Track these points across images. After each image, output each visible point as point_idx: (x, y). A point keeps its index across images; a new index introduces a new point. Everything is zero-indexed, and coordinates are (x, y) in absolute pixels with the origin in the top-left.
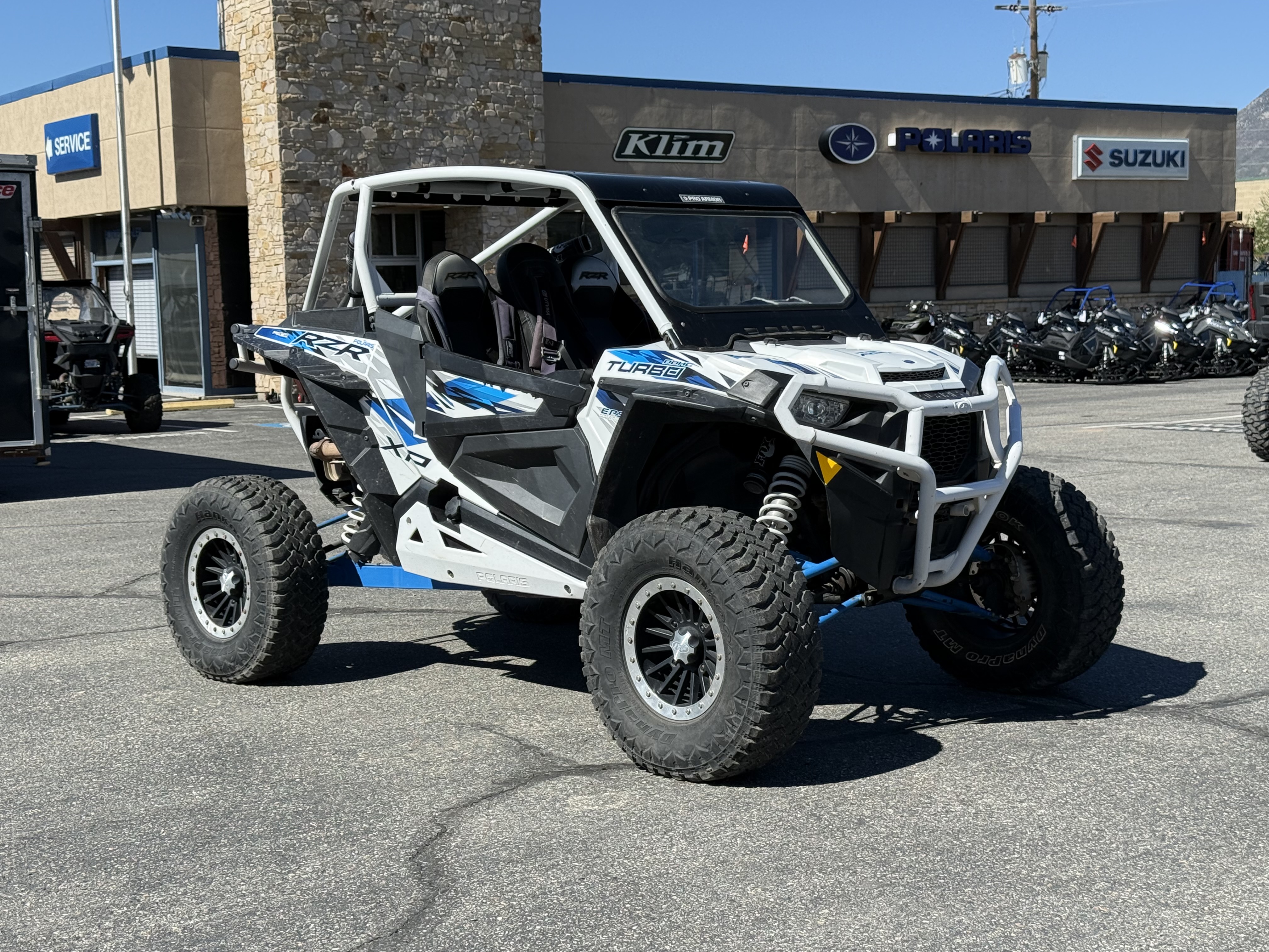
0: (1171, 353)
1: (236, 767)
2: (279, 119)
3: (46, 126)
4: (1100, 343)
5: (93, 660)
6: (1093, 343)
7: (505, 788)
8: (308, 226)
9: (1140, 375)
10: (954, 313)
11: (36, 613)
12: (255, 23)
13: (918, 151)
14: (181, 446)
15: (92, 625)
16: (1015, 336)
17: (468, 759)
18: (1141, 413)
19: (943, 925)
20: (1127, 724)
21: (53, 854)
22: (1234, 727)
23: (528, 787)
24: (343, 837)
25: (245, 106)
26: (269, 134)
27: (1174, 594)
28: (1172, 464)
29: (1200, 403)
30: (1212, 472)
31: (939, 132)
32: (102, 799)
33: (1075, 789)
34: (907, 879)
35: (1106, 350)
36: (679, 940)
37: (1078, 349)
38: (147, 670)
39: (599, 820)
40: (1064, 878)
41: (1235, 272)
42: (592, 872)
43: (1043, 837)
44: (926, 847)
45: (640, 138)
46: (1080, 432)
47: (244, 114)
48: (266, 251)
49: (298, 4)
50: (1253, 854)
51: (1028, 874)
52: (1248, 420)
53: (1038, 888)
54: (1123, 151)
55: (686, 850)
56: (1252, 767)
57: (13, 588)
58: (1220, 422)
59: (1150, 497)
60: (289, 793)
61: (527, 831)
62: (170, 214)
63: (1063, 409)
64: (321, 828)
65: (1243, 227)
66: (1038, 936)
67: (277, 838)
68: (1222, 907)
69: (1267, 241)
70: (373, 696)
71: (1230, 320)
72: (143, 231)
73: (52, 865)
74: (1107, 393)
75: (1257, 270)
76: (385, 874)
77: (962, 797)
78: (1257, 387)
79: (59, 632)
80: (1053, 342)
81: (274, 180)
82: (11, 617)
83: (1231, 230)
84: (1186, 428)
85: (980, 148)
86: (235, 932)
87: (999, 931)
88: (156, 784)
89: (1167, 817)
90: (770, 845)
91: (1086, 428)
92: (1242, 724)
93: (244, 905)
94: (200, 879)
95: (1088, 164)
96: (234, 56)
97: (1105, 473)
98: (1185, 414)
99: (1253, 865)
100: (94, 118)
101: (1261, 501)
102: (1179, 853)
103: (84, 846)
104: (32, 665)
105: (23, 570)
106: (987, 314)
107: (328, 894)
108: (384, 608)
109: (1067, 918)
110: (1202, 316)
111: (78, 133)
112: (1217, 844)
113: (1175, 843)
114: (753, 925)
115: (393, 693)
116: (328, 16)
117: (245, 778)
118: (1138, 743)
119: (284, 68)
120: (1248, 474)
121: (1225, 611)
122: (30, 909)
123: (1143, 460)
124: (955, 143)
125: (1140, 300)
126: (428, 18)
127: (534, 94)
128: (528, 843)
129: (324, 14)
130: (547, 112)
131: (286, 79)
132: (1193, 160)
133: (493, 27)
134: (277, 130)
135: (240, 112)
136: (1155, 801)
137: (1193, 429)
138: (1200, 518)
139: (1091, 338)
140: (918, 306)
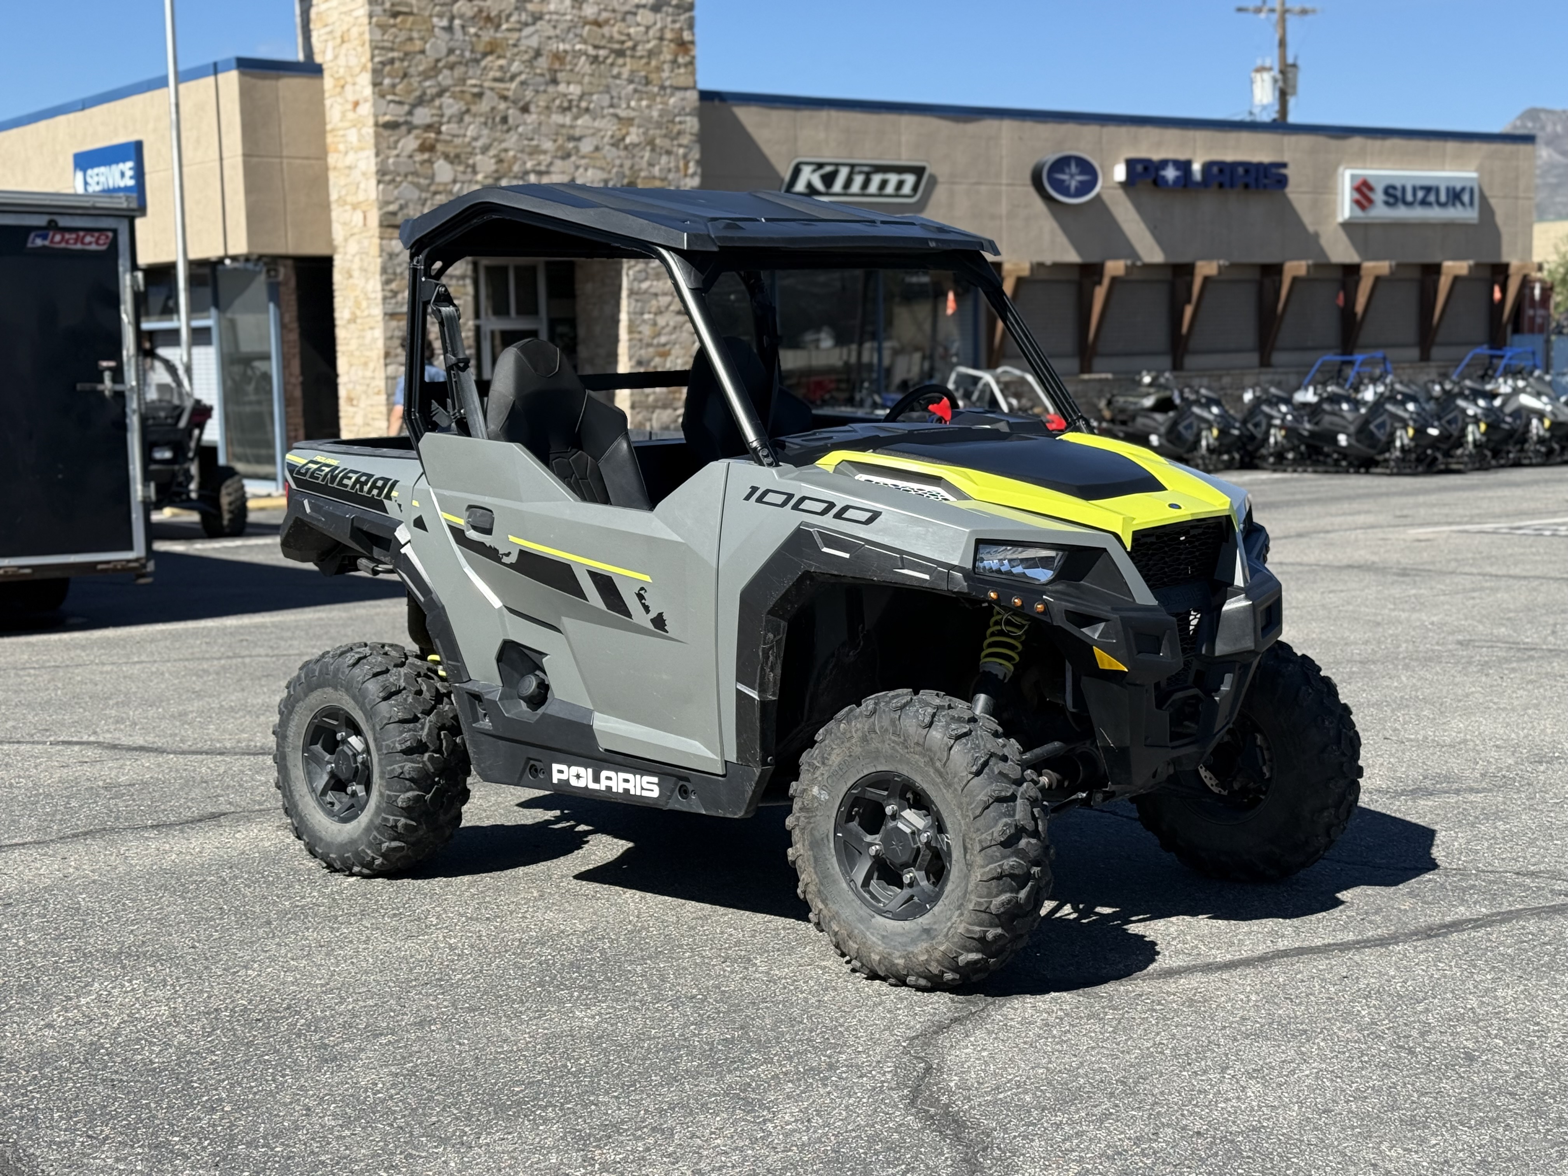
0: (1478, 436)
1: (610, 980)
2: (376, 146)
3: (76, 155)
4: (1392, 425)
6: (1382, 426)
9: (1443, 463)
11: (233, 775)
12: (345, 28)
13: (1151, 187)
16: (1282, 416)
18: (1468, 513)
21: (448, 1097)
24: (807, 1074)
25: (330, 131)
26: (362, 165)
28: (1552, 579)
29: (1533, 499)
31: (1176, 163)
35: (1398, 434)
37: (1363, 432)
41: (1531, 336)
45: (814, 171)
46: (1406, 536)
47: (329, 140)
48: (358, 312)
49: (399, 4)
54: (1399, 187)
57: (182, 741)
59: (1551, 621)
60: (700, 1015)
61: (1038, 1067)
62: (237, 265)
63: (1366, 507)
64: (770, 1062)
65: (1542, 281)
67: (721, 1075)
71: (1546, 395)
72: (202, 285)
73: (455, 1111)
74: (1408, 487)
76: (891, 1125)
80: (1332, 423)
81: (369, 222)
82: (203, 780)
83: (1525, 284)
84: (1538, 533)
85: (1227, 183)
88: (522, 1001)
91: (1411, 532)
95: (1357, 202)
96: (316, 70)
97: (1474, 590)
98: (1520, 514)
103: (480, 1085)
104: (266, 844)
105: (181, 718)
106: (1241, 388)
110: (1516, 391)
111: (117, 164)
116: (434, 19)
117: (630, 993)
119: (381, 84)
123: (1511, 573)
124: (1197, 177)
125: (1418, 370)
126: (557, 21)
127: (687, 115)
128: (1050, 1083)
129: (431, 16)
130: (703, 138)
131: (383, 96)
132: (1483, 197)
133: (637, 33)
134: (373, 161)
135: (326, 138)
137: (1547, 533)
139: (1379, 420)
140: (1152, 378)
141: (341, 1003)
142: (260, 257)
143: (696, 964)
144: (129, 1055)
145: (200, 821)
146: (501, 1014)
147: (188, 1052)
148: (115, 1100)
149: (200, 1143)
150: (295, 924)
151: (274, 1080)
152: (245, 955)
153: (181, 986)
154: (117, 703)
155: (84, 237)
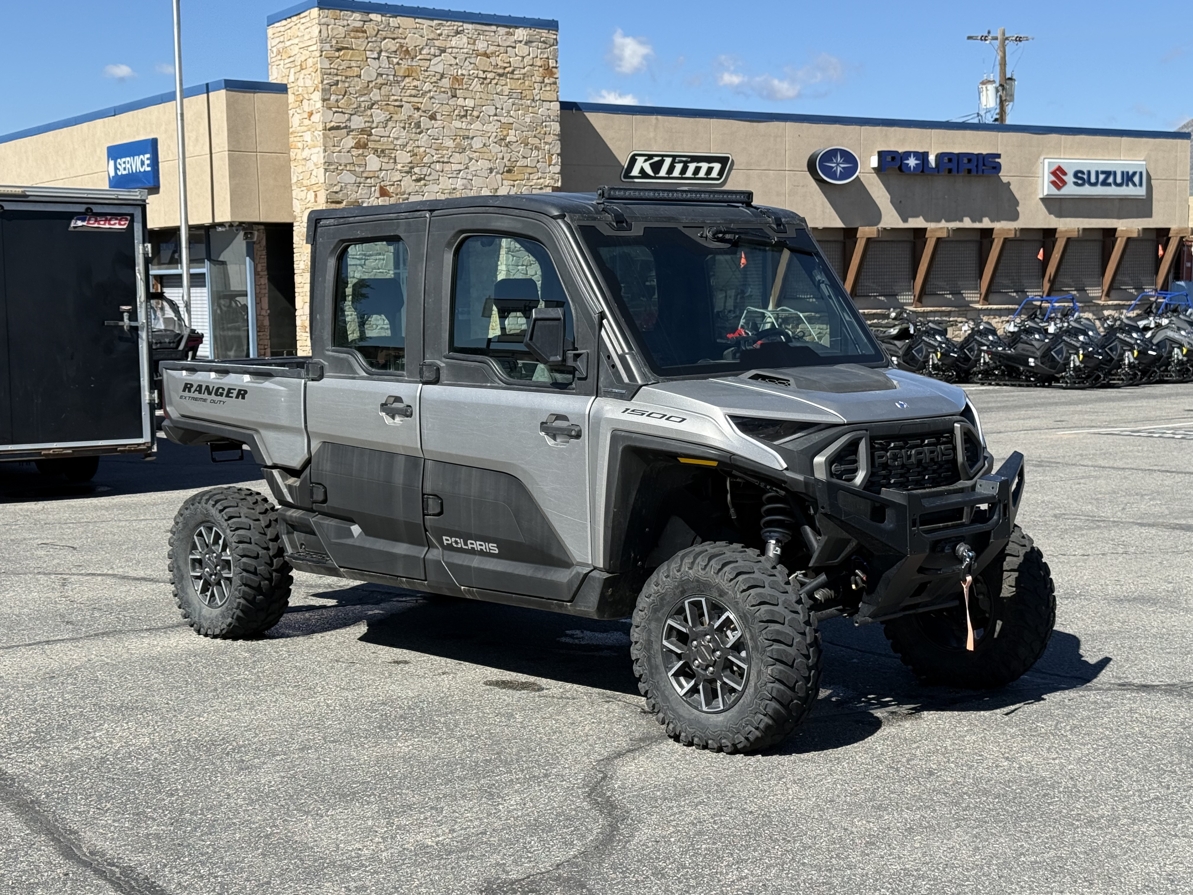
0: (1132, 360)
2: (324, 145)
3: (109, 148)
4: (1067, 352)
6: (1060, 352)
7: (642, 744)
9: (1104, 381)
10: (931, 321)
12: (303, 59)
13: (898, 172)
16: (988, 343)
17: (605, 721)
18: (1108, 419)
19: (1010, 848)
20: (1130, 699)
21: (313, 789)
23: (660, 743)
24: (530, 779)
25: (292, 133)
26: (314, 158)
27: (1155, 590)
28: (1142, 470)
29: (1160, 409)
30: (1178, 478)
31: (917, 155)
32: (330, 748)
33: (1095, 750)
34: (976, 815)
35: (1072, 358)
36: (813, 856)
37: (1046, 356)
40: (1096, 816)
41: (1188, 282)
42: (732, 807)
43: (1075, 786)
44: (986, 793)
45: (646, 161)
46: (1055, 437)
47: (291, 140)
49: (342, 42)
51: (1068, 813)
53: (1077, 823)
54: (1086, 171)
55: (799, 792)
58: (1180, 428)
59: (1125, 501)
60: (474, 746)
61: (671, 777)
63: (1036, 413)
64: (510, 772)
66: (1082, 856)
67: (479, 779)
71: (1185, 330)
72: (198, 243)
73: (316, 797)
74: (1075, 398)
76: (573, 807)
77: (1006, 755)
80: (1023, 350)
81: (318, 199)
83: (1185, 243)
84: (1150, 434)
85: (955, 170)
86: (477, 846)
87: (1052, 853)
88: (367, 737)
89: (1169, 771)
90: (864, 789)
91: (1060, 433)
93: (474, 827)
94: (432, 808)
95: (1053, 183)
96: (282, 89)
97: (1083, 477)
98: (1148, 420)
100: (154, 142)
102: (1182, 798)
103: (333, 783)
106: (961, 322)
107: (535, 820)
109: (1102, 844)
110: (1160, 326)
111: (139, 155)
114: (866, 846)
116: (368, 53)
117: (433, 733)
118: (1140, 714)
119: (329, 99)
122: (314, 828)
123: (1115, 465)
124: (932, 165)
125: (1100, 308)
126: (457, 53)
127: (551, 121)
128: (674, 786)
129: (365, 50)
130: (564, 137)
131: (330, 108)
132: (1149, 179)
133: (515, 61)
134: (322, 155)
135: (288, 138)
136: (1159, 760)
137: (1157, 435)
138: (1172, 521)
139: (1058, 347)
140: (897, 314)
141: (255, 737)
142: (241, 223)
143: (479, 717)
144: (124, 764)
145: (177, 626)
146: (352, 744)
147: (160, 763)
148: (114, 789)
149: (163, 812)
150: (231, 691)
151: (210, 779)
152: (199, 708)
153: (158, 726)
154: (128, 548)
155: (111, 220)
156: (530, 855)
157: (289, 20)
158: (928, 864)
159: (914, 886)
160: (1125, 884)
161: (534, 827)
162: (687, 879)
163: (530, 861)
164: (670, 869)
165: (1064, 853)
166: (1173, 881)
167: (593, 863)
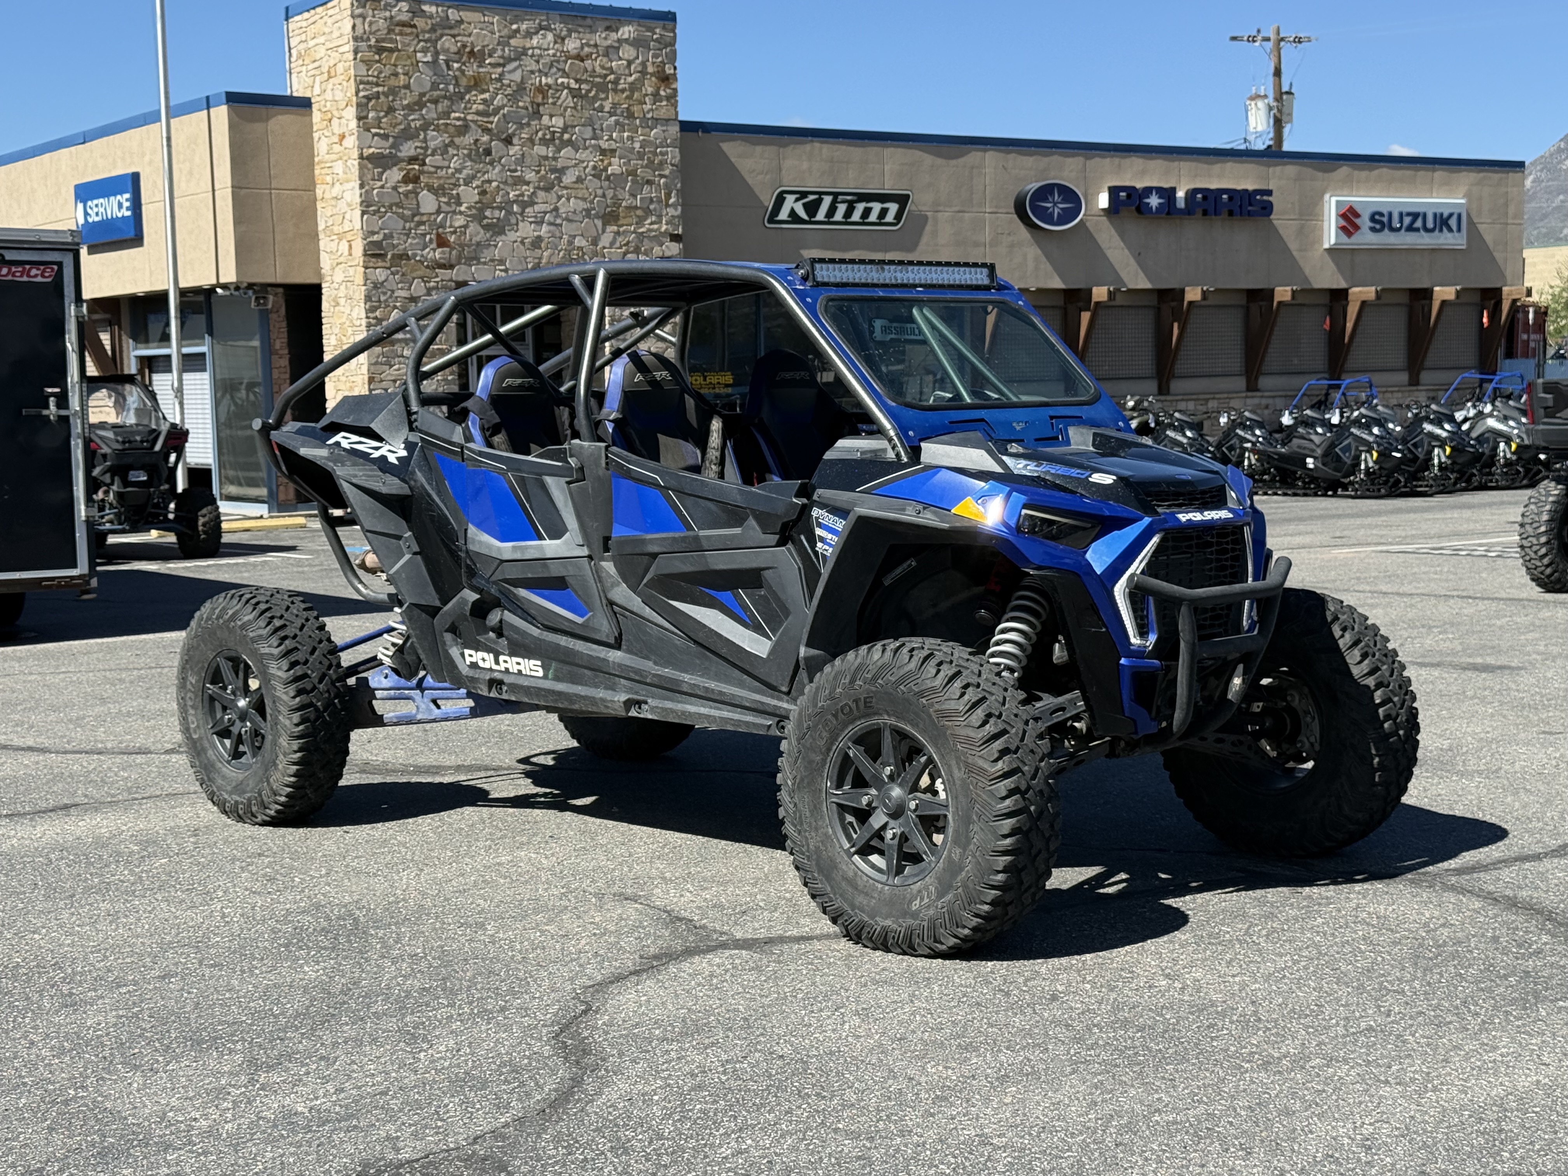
0: (1443, 459)
1: (349, 941)
2: (360, 178)
3: (77, 187)
4: (1357, 448)
5: (172, 824)
6: (1347, 448)
7: (655, 963)
8: (395, 307)
9: (1405, 486)
10: (1180, 411)
11: (100, 772)
12: (331, 63)
13: (1136, 214)
14: (246, 575)
15: (167, 785)
16: (1254, 439)
17: (611, 932)
18: (1403, 534)
19: (1141, 1103)
20: (1359, 893)
21: (157, 1034)
22: (1479, 896)
23: (681, 962)
24: (478, 1015)
25: (318, 163)
26: (348, 196)
28: (1435, 596)
29: (1476, 521)
30: (1481, 605)
31: (1160, 191)
32: (203, 975)
33: (1295, 962)
34: (1104, 1056)
35: (1363, 457)
36: (853, 1119)
37: (1329, 455)
38: (237, 835)
39: (762, 996)
40: (1276, 1055)
41: (1524, 360)
42: (756, 1050)
43: (1255, 1013)
44: (1125, 1024)
45: (797, 200)
46: (1326, 556)
47: (317, 172)
48: (344, 338)
49: (384, 40)
50: (1486, 1030)
51: (1237, 1051)
52: (1526, 543)
53: (1247, 1065)
54: (1385, 213)
55: (859, 1027)
56: (1495, 939)
57: (68, 743)
58: (1498, 544)
59: (1406, 634)
60: (412, 969)
61: (682, 1008)
62: (228, 293)
63: (1309, 529)
64: (453, 1005)
65: (1534, 305)
66: (1243, 1113)
67: (404, 1016)
68: (1448, 1084)
69: (1564, 322)
70: (499, 864)
71: (1514, 419)
72: (194, 313)
73: (157, 1045)
74: (1364, 509)
75: (1552, 358)
76: (527, 1053)
77: (1168, 971)
78: (1535, 503)
79: (130, 794)
80: (1299, 447)
81: (353, 252)
82: (71, 776)
83: (1518, 309)
84: (1456, 552)
85: (1211, 210)
86: (368, 1111)
87: (1201, 1109)
88: (262, 959)
89: (1394, 991)
90: (953, 1022)
91: (1336, 551)
92: (1489, 893)
93: (374, 1085)
94: (322, 1058)
95: (1343, 229)
96: (305, 104)
98: (1457, 535)
99: (1486, 1041)
100: (135, 177)
101: (1537, 639)
102: (1405, 1029)
103: (190, 1025)
104: (103, 831)
105: (78, 722)
106: (1219, 412)
107: (466, 1073)
108: (504, 765)
109: (1277, 1096)
110: (1480, 415)
111: (115, 195)
112: (1448, 1020)
113: (1402, 1019)
114: (934, 1103)
115: (521, 861)
116: (419, 55)
117: (361, 952)
118: (1369, 913)
119: (366, 117)
120: (1524, 608)
121: (1483, 767)
122: (138, 1090)
123: (1401, 591)
124: (1181, 204)
125: (1407, 394)
126: (540, 56)
127: (668, 146)
128: (684, 1021)
129: (415, 51)
130: (684, 169)
131: (368, 130)
132: (1471, 223)
133: (619, 66)
134: (358, 192)
135: (313, 170)
136: (1383, 975)
137: (1464, 553)
138: (1463, 660)
139: (1346, 442)
140: (1136, 402)
142: (251, 286)
145: (52, 811)
146: (238, 968)
150: (94, 898)
151: (14, 1021)
152: (38, 922)
154: (25, 709)
155: (30, 270)
156: (440, 1123)
157: (312, 12)
158: (1017, 1126)
159: (989, 1159)
160: (1299, 1153)
161: (458, 1084)
162: (659, 1155)
163: (437, 1133)
164: (639, 1140)
165: (1217, 1109)
166: (1370, 1148)
167: (528, 1135)
